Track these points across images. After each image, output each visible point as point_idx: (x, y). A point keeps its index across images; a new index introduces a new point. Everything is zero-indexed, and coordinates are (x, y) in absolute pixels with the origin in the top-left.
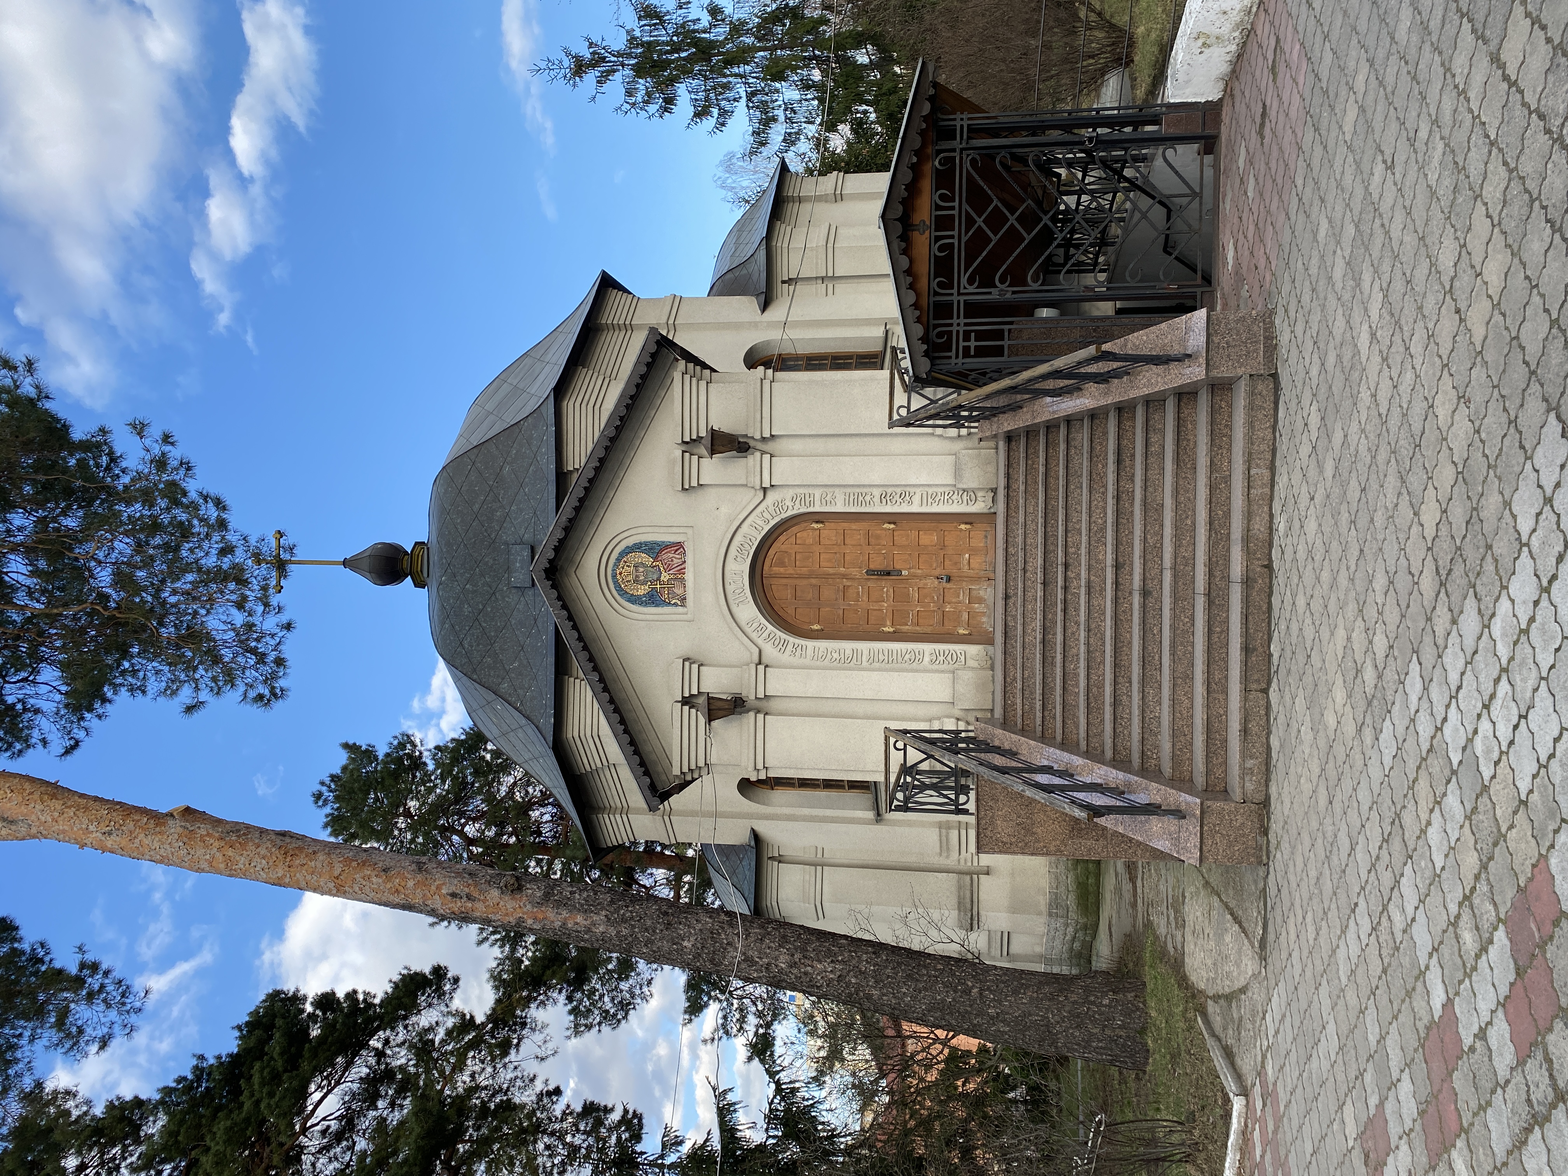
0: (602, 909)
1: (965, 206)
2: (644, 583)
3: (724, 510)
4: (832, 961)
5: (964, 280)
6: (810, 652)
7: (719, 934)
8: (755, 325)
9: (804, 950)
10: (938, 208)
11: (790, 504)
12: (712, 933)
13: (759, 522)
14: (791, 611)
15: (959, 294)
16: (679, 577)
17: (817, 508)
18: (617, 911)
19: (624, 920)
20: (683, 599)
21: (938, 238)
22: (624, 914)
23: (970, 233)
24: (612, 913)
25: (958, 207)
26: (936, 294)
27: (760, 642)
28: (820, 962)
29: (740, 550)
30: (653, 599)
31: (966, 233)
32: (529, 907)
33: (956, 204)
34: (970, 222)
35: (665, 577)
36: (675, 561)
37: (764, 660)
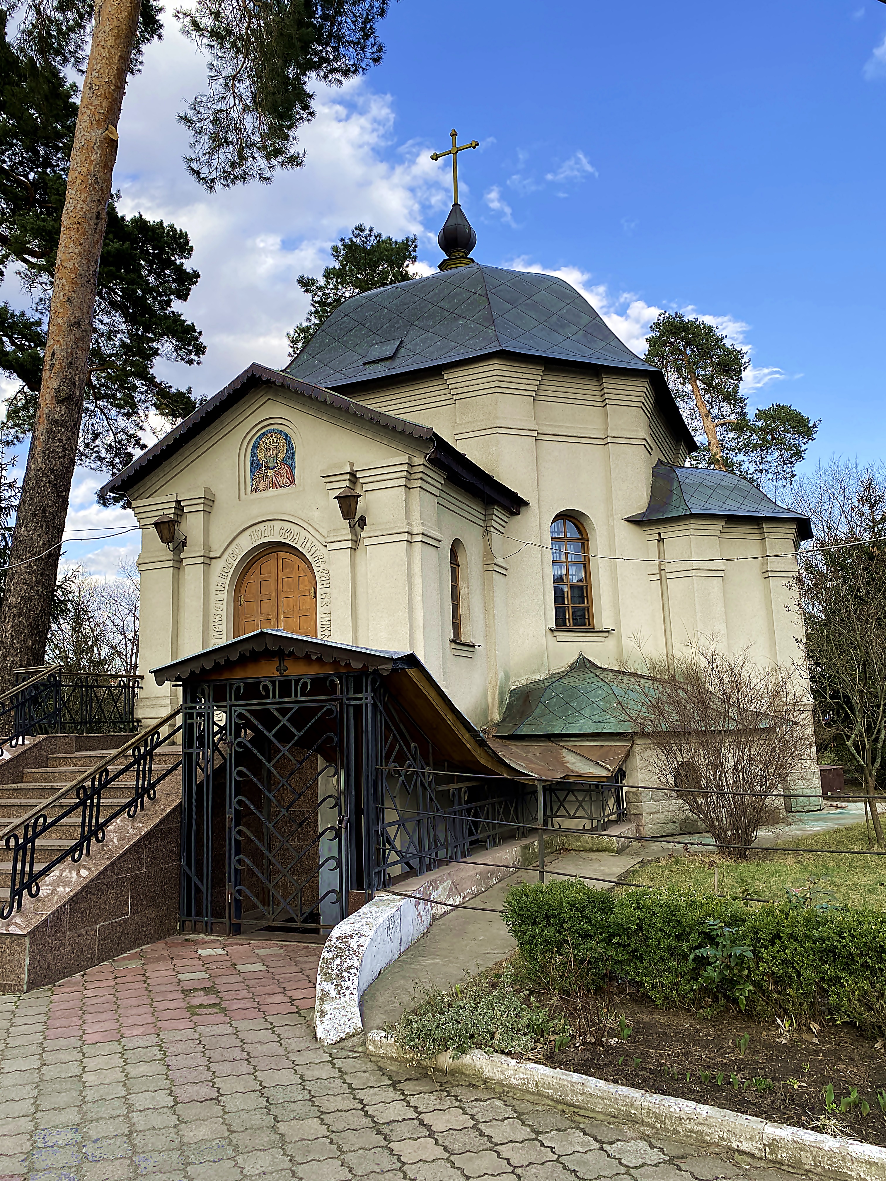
0: (46, 464)
1: (296, 707)
2: (266, 456)
3: (317, 514)
4: (12, 636)
5: (242, 710)
6: (220, 597)
7: (29, 552)
8: (610, 515)
9: (20, 615)
10: (297, 682)
11: (321, 569)
12: (30, 547)
13: (308, 544)
14: (253, 578)
15: (231, 706)
16: (272, 485)
17: (319, 591)
18: (45, 476)
19: (38, 482)
20: (255, 490)
21: (273, 683)
22: (42, 481)
23: (275, 713)
24: (42, 472)
25: (297, 700)
26: (231, 685)
27: (225, 556)
28: (12, 627)
29: (288, 531)
30: (256, 465)
31: (277, 709)
32: (47, 411)
33: (300, 698)
34: (284, 712)
35: (270, 473)
36: (281, 479)
37: (213, 561)
